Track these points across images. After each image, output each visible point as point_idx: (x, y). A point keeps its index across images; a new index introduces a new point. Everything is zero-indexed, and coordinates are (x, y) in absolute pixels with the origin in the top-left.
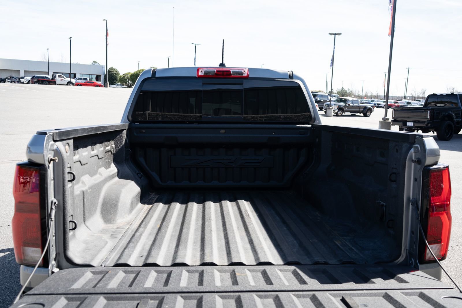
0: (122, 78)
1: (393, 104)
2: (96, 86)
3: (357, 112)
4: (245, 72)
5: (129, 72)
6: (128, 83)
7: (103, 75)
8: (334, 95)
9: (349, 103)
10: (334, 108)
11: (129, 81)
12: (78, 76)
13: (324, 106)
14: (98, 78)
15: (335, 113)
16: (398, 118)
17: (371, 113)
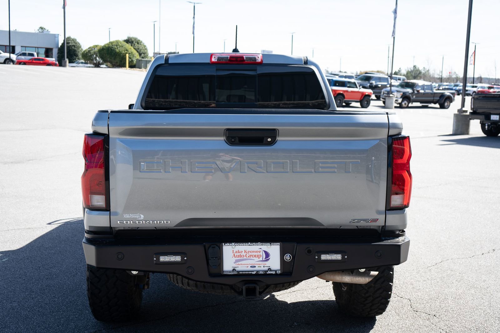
0: (87, 53)
1: (486, 89)
2: (47, 65)
3: (430, 102)
4: (258, 58)
5: (96, 44)
6: (94, 60)
7: (56, 48)
8: (399, 78)
9: (418, 89)
10: (397, 96)
11: (98, 58)
12: (18, 50)
13: (382, 93)
14: (48, 52)
15: (398, 104)
16: (479, 109)
17: (451, 104)
